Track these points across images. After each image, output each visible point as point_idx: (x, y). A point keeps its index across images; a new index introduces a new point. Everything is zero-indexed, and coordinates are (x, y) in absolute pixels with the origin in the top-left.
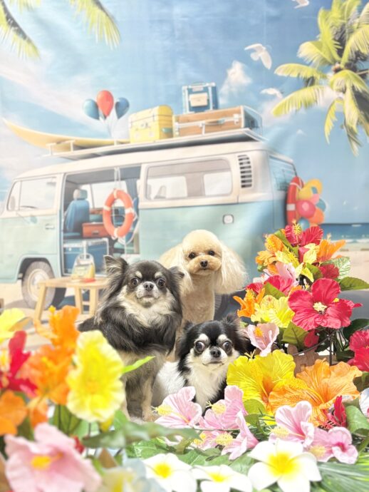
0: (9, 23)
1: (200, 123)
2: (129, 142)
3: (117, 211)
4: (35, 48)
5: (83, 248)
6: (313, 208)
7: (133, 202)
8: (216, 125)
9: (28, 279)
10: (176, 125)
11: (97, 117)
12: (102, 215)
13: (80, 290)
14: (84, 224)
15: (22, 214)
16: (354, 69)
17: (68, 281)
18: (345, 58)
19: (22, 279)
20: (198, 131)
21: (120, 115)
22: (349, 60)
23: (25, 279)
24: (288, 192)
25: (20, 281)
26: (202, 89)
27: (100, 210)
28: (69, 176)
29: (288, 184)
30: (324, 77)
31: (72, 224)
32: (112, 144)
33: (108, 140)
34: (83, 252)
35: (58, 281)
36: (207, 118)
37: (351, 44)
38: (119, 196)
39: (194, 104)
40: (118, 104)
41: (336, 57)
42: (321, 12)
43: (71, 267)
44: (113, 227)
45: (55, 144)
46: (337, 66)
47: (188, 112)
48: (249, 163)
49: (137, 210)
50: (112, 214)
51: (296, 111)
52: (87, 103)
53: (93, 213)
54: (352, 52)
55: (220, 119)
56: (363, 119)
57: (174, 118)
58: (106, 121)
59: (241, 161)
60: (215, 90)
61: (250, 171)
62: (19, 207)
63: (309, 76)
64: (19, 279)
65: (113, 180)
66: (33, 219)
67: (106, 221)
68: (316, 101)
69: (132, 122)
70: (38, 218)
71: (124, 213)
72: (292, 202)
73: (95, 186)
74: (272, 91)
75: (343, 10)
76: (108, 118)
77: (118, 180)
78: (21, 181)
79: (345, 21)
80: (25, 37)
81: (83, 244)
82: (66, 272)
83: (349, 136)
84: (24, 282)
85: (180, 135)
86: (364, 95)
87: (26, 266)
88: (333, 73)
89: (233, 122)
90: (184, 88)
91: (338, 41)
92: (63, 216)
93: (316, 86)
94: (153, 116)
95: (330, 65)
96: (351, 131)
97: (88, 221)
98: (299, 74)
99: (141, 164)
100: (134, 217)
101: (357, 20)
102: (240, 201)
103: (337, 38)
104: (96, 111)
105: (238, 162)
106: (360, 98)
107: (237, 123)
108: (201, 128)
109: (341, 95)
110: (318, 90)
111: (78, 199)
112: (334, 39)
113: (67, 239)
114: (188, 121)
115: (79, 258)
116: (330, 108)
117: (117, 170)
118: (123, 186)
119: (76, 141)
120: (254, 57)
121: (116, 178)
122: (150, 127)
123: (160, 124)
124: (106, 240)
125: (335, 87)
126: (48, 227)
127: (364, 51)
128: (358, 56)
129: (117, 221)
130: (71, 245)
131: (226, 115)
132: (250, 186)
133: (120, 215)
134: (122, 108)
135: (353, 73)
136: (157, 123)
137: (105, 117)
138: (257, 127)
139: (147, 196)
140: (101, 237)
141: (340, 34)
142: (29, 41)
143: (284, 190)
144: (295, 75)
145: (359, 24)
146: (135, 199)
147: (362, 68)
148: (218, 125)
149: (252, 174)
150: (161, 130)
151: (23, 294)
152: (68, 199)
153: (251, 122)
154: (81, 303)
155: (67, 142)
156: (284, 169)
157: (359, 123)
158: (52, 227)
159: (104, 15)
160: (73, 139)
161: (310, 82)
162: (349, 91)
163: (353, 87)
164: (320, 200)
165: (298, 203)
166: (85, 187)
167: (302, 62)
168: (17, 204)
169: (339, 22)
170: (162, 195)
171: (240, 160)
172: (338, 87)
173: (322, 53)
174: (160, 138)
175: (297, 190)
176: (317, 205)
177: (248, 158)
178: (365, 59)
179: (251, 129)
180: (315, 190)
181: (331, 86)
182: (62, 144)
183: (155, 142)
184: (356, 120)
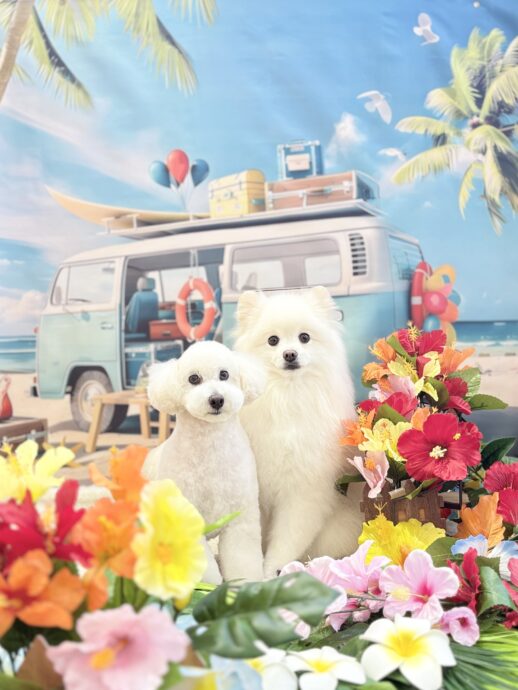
0: (53, 62)
1: (300, 193)
2: (208, 217)
3: (193, 305)
4: (86, 94)
5: (150, 354)
6: (444, 302)
7: (214, 294)
8: (321, 195)
9: (79, 394)
10: (269, 195)
11: (167, 184)
12: (174, 311)
13: (147, 407)
14: (152, 323)
15: (71, 309)
16: (496, 124)
17: (132, 396)
18: (485, 110)
19: (71, 393)
20: (297, 202)
21: (197, 181)
22: (491, 112)
23: (75, 393)
24: (412, 281)
25: (68, 397)
26: (302, 149)
27: (172, 305)
28: (131, 261)
29: (413, 271)
30: (459, 134)
31: (136, 323)
32: (186, 219)
33: (181, 214)
34: (150, 358)
35: (118, 396)
36: (309, 186)
37: (493, 91)
38: (197, 287)
39: (293, 167)
40: (194, 168)
41: (474, 108)
42: (455, 51)
43: (135, 378)
44: (188, 326)
45: (112, 219)
46: (475, 119)
47: (285, 178)
48: (362, 243)
49: (220, 305)
50: (187, 309)
51: (423, 177)
52: (154, 167)
53: (163, 308)
54: (493, 101)
55: (326, 188)
56: (507, 188)
57: (266, 186)
58: (180, 189)
59: (353, 242)
60: (319, 149)
61: (364, 255)
62: (67, 300)
63: (439, 132)
64: (67, 393)
65: (188, 266)
66: (86, 315)
67: (180, 318)
68: (448, 165)
69: (212, 191)
70: (91, 314)
71: (203, 308)
72: (418, 295)
73: (164, 272)
74: (392, 152)
75: (483, 48)
76: (182, 185)
77: (194, 265)
78: (70, 267)
79: (485, 63)
80: (73, 79)
81: (151, 348)
82: (129, 384)
83: (489, 209)
84: (75, 398)
85: (275, 208)
86: (509, 158)
87: (76, 376)
88: (470, 128)
89: (342, 191)
90: (280, 147)
91: (477, 88)
92: (123, 312)
93: (448, 146)
94: (240, 183)
95: (466, 118)
96: (493, 202)
97: (157, 318)
98: (426, 131)
99: (224, 245)
100: (216, 313)
101: (501, 62)
102: (351, 292)
103: (475, 85)
104: (165, 177)
105: (349, 243)
106: (503, 161)
107: (348, 192)
108: (302, 199)
109: (480, 156)
110: (451, 151)
111: (144, 290)
112: (472, 86)
113: (129, 341)
114: (285, 190)
115: (145, 365)
116: (466, 173)
117: (194, 253)
118: (201, 273)
119: (141, 215)
120: (369, 107)
121: (192, 263)
122: (236, 198)
123: (248, 194)
124: (180, 342)
125: (472, 147)
126: (105, 326)
127: (510, 101)
128: (502, 108)
129: (194, 318)
130: (135, 350)
131: (332, 182)
132: (364, 273)
133: (198, 310)
134: (199, 173)
135: (495, 129)
136: (245, 192)
137: (178, 185)
138: (373, 198)
139: (232, 287)
140: (173, 339)
141: (478, 80)
142: (79, 85)
143: (407, 279)
144: (421, 131)
145: (503, 66)
146: (217, 290)
147: (506, 123)
148: (322, 195)
149: (367, 258)
150: (250, 201)
151: (73, 413)
152: (130, 289)
153: (365, 192)
154: (148, 424)
155: (129, 216)
156: (407, 251)
157: (503, 193)
158: (110, 326)
159: (176, 51)
160: (137, 212)
161: (440, 140)
162: (490, 153)
163: (495, 147)
164: (454, 291)
165: (425, 294)
166: (152, 275)
167: (430, 114)
168: (64, 296)
169: (478, 64)
170: (252, 285)
171: (352, 239)
172: (476, 147)
173: (456, 104)
174: (250, 212)
175: (424, 279)
176: (450, 298)
177: (361, 238)
178: (510, 111)
179: (365, 200)
180: (446, 279)
181: (467, 145)
182: (122, 219)
183: (242, 216)
184: (499, 188)
